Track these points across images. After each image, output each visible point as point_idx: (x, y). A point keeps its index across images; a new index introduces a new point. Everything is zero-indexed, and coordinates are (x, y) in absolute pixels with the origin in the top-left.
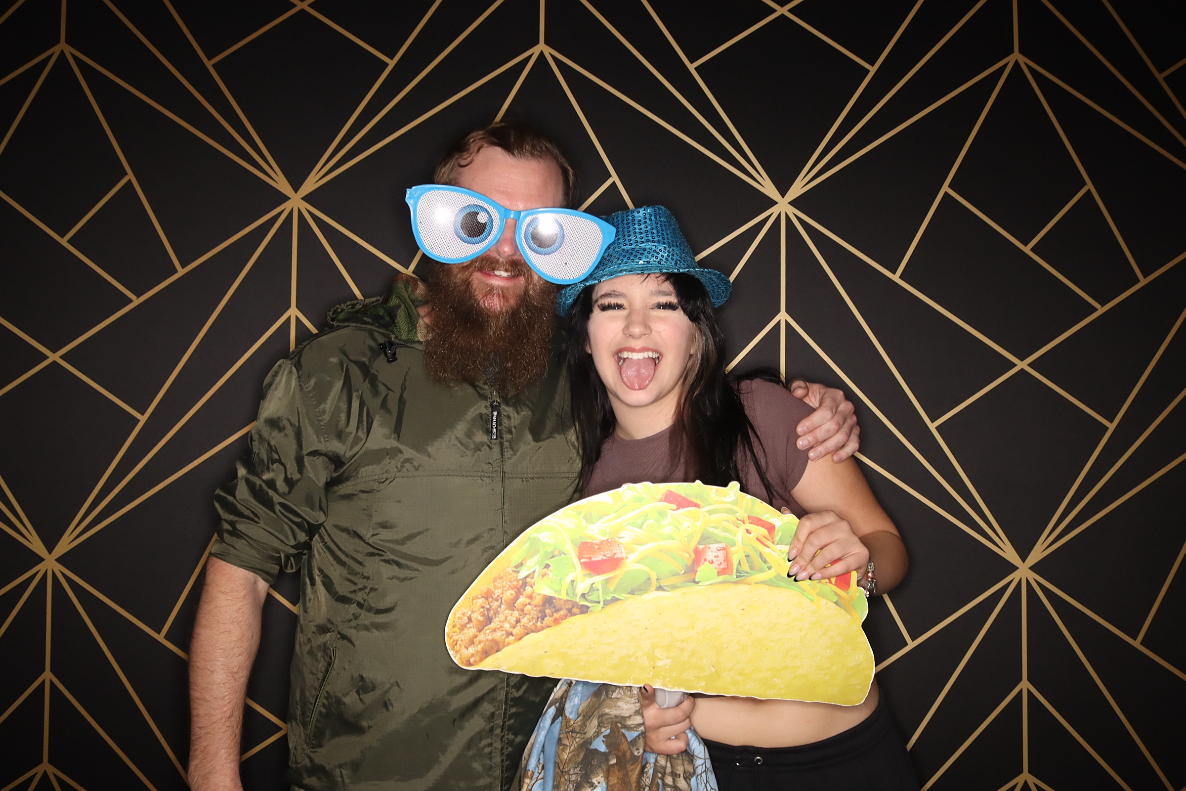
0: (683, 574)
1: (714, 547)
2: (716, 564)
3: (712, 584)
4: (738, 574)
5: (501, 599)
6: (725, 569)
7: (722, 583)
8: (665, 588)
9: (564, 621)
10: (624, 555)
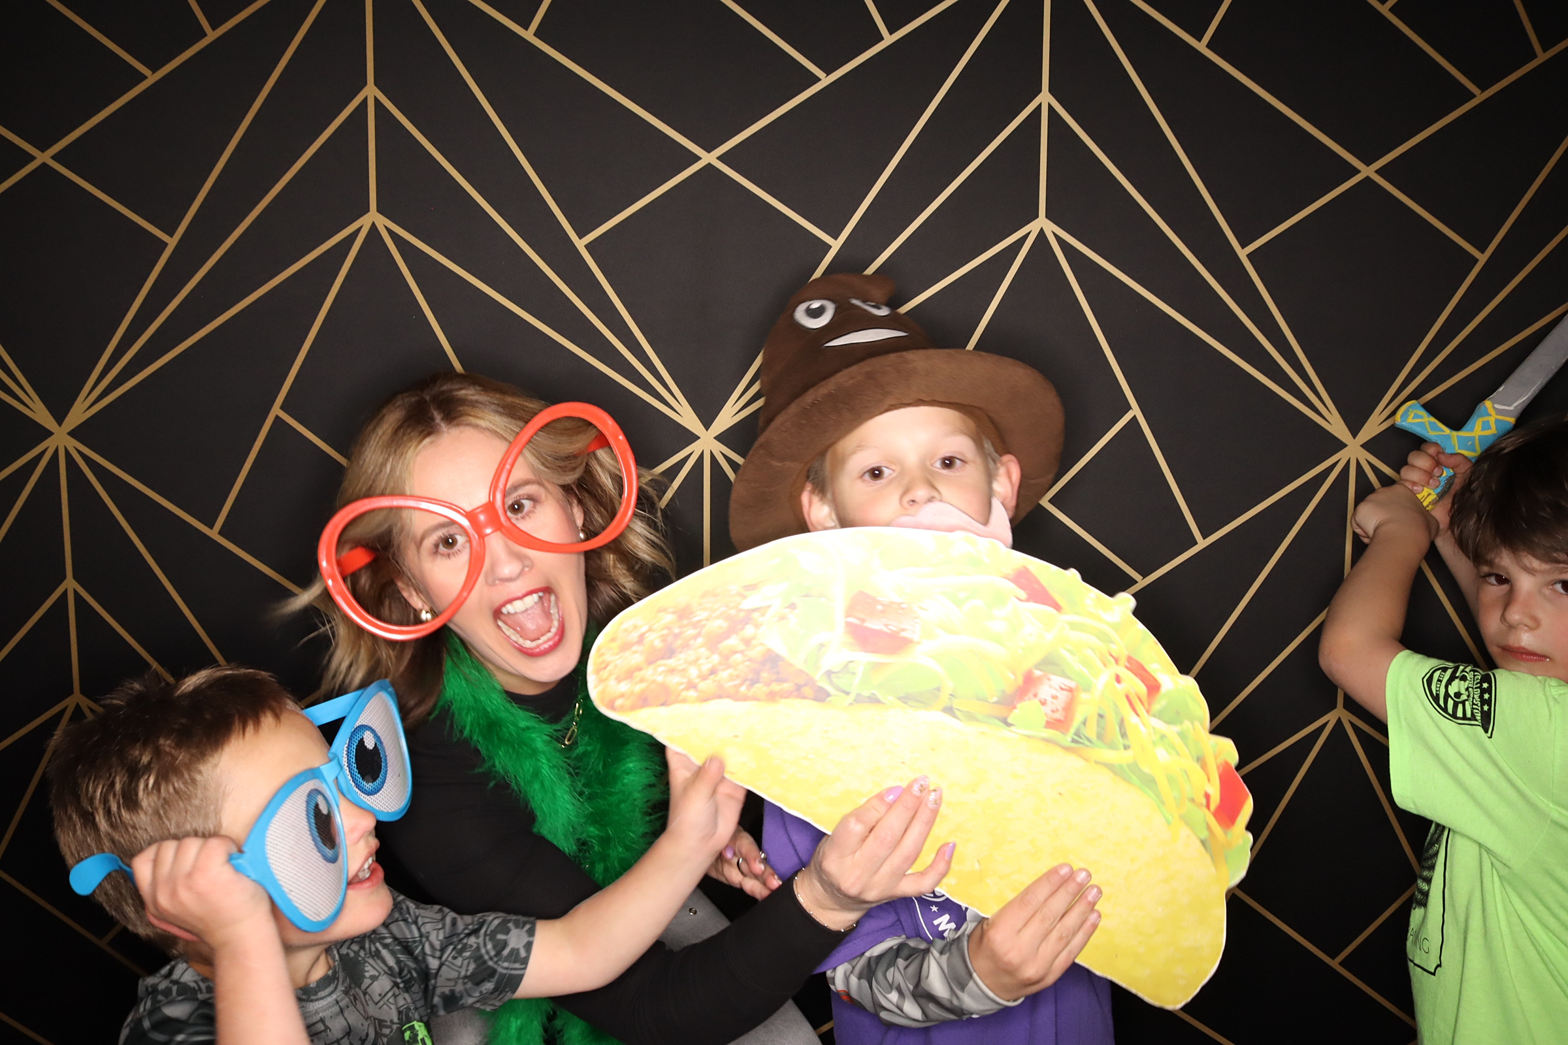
0: (993, 703)
1: (1057, 681)
2: (1047, 709)
3: (1029, 737)
4: (1076, 738)
5: (704, 626)
6: (1059, 721)
7: (1047, 741)
8: (957, 713)
9: (783, 701)
10: (915, 638)
